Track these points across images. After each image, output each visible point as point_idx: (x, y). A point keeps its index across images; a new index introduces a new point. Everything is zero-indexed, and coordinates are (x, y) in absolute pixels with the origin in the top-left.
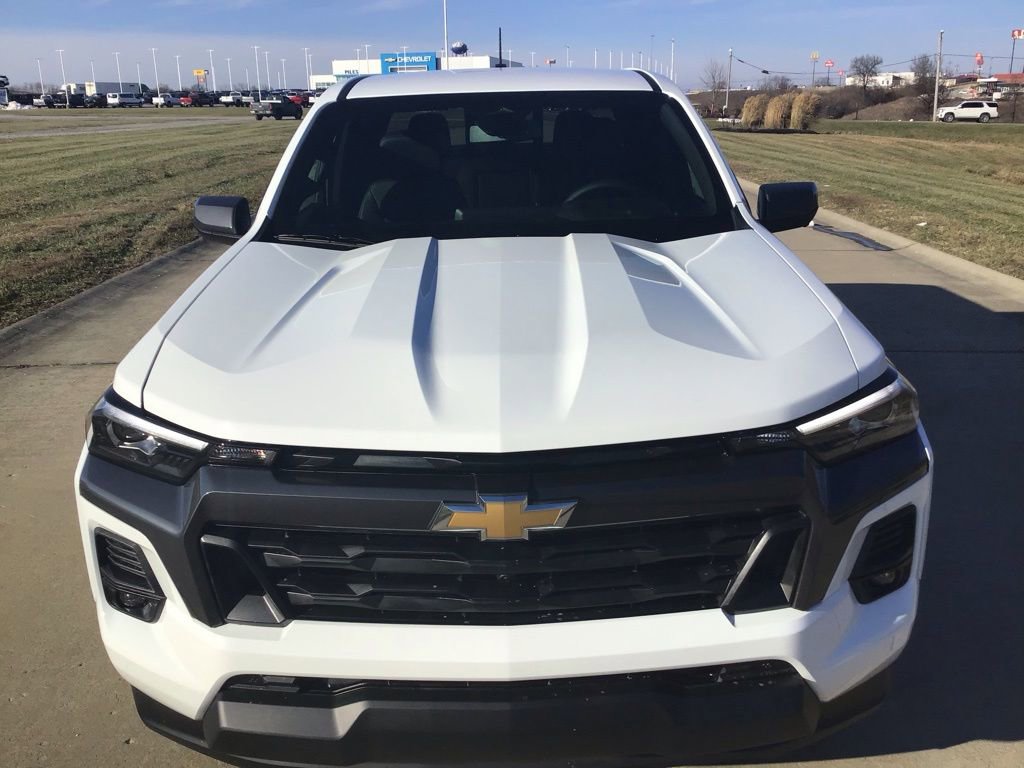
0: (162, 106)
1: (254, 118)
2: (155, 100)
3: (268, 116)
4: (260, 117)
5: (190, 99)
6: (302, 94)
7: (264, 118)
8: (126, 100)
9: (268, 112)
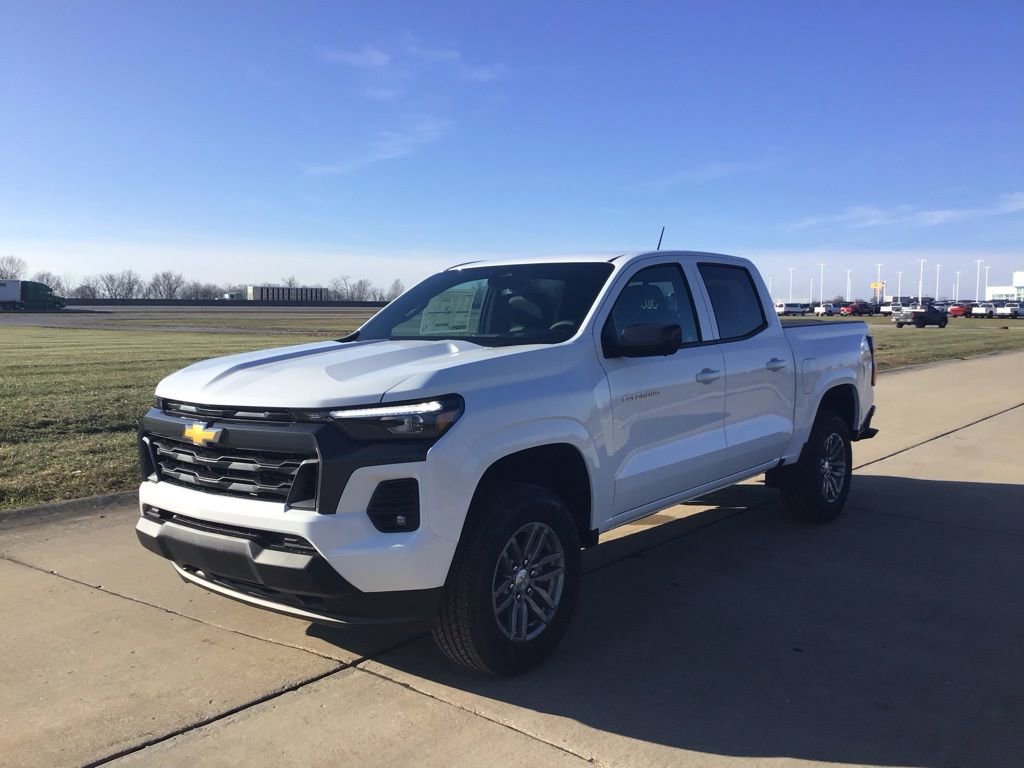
0: (822, 315)
1: (895, 326)
2: (817, 310)
3: (909, 324)
4: (900, 325)
5: (850, 309)
6: (965, 304)
7: (905, 326)
8: (791, 309)
9: (909, 320)
